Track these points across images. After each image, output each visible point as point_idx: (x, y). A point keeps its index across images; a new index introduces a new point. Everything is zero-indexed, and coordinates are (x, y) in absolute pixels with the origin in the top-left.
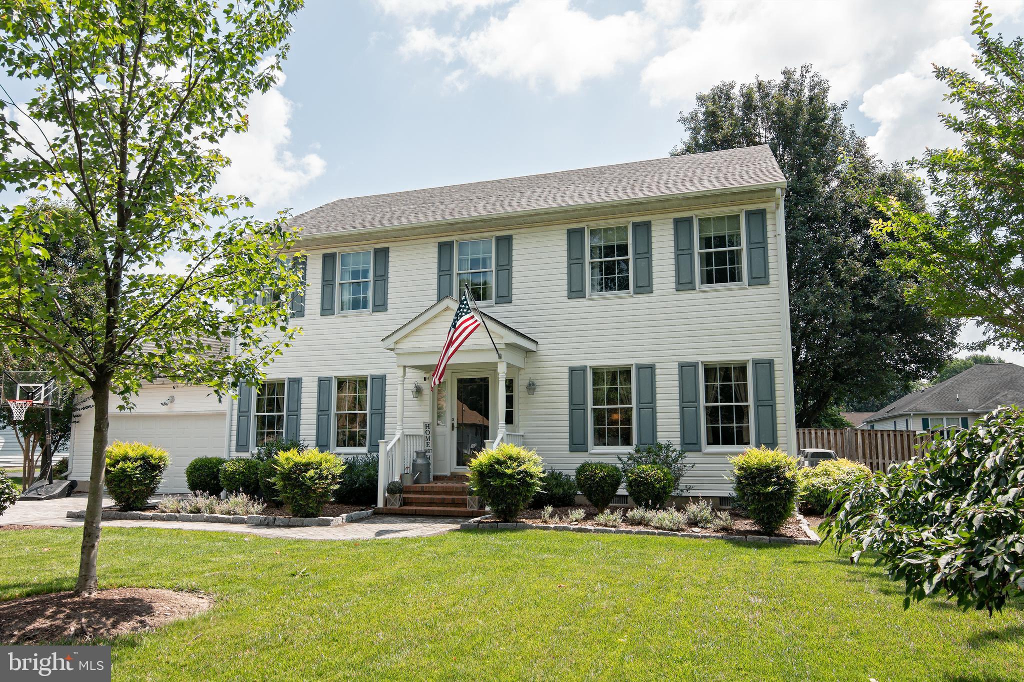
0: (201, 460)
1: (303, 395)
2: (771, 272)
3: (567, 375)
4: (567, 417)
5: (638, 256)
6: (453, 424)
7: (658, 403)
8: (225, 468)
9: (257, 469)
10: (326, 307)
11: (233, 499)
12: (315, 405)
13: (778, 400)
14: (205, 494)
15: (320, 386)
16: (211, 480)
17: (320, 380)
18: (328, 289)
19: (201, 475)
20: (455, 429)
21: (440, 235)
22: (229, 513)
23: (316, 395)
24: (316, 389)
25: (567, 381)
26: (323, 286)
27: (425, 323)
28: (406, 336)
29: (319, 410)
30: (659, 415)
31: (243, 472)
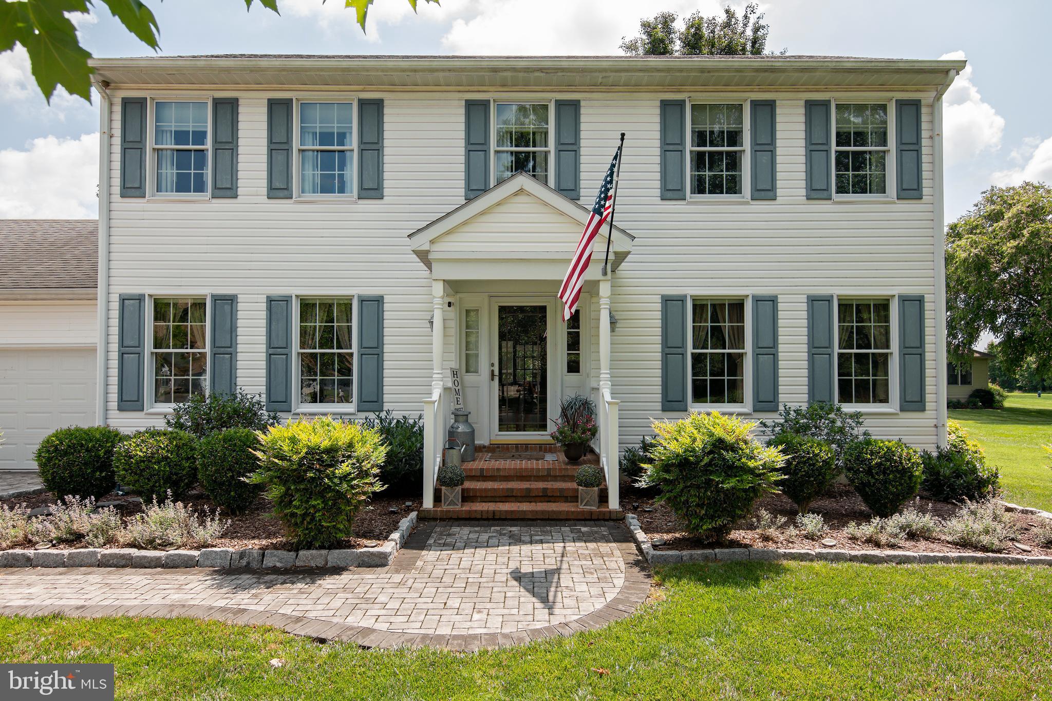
0: (69, 433)
1: (240, 323)
2: (925, 183)
3: (659, 306)
4: (659, 364)
5: (758, 148)
6: (493, 371)
7: (781, 348)
8: (127, 451)
9: (192, 449)
10: (277, 184)
11: (155, 513)
12: (263, 339)
13: (928, 347)
14: (87, 501)
15: (270, 309)
16: (94, 472)
17: (271, 301)
18: (280, 157)
19: (70, 465)
20: (497, 379)
21: (467, 88)
22: (151, 544)
23: (263, 323)
24: (264, 314)
25: (659, 315)
26: (271, 151)
27: (482, 213)
28: (449, 233)
29: (270, 345)
30: (781, 364)
31: (167, 457)
